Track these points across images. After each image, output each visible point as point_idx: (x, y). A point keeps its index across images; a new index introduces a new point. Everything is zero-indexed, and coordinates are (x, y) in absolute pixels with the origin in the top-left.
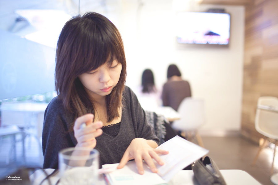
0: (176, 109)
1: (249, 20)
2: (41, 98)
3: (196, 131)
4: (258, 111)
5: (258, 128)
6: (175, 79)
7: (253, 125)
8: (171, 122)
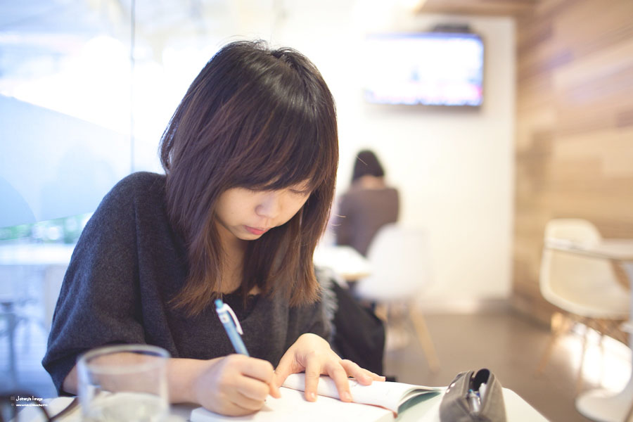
0: (363, 251)
1: (524, 49)
2: (55, 232)
3: (408, 302)
4: (548, 255)
5: (550, 291)
6: (369, 183)
7: (536, 284)
8: (352, 283)
